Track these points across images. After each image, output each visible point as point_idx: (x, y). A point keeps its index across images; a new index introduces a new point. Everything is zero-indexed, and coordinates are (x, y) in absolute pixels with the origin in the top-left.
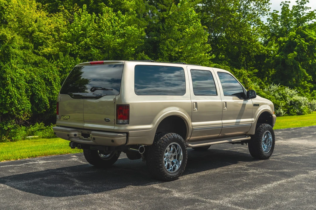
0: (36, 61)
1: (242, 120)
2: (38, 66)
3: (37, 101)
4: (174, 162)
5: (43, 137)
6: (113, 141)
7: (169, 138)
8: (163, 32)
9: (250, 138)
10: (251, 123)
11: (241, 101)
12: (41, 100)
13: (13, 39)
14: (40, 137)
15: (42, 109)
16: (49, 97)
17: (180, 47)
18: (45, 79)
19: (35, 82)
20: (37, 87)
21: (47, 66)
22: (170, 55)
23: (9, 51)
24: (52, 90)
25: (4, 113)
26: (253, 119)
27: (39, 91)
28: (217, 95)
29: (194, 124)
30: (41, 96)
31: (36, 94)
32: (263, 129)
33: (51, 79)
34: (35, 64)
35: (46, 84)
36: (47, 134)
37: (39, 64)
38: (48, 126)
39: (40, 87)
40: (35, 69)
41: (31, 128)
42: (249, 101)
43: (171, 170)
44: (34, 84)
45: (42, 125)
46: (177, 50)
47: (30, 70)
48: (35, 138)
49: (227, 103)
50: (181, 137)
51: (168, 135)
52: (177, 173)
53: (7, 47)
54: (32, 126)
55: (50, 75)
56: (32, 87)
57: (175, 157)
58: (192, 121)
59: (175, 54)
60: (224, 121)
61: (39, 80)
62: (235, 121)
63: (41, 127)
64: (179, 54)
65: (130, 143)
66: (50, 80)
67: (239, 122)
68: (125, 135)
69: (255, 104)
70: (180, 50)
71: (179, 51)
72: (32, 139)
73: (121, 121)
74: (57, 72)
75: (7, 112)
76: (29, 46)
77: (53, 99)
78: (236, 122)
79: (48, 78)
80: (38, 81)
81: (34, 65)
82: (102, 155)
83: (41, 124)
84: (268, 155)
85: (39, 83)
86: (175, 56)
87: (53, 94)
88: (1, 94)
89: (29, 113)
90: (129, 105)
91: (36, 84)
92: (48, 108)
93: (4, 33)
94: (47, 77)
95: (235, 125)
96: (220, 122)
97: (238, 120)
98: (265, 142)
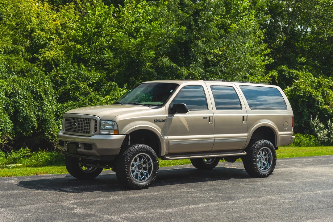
0: (23, 69)
2: (25, 75)
3: (21, 120)
5: (28, 166)
8: (196, 29)
12: (26, 118)
14: (23, 166)
15: (28, 130)
16: (38, 114)
17: (222, 49)
18: (32, 92)
19: (19, 95)
20: (21, 101)
21: (37, 75)
22: (206, 59)
24: (42, 105)
27: (24, 107)
30: (27, 113)
31: (20, 111)
33: (40, 91)
34: (22, 73)
35: (35, 98)
36: (34, 162)
37: (27, 72)
38: (35, 151)
39: (26, 102)
40: (21, 78)
41: (13, 154)
44: (17, 98)
45: (27, 151)
46: (216, 52)
47: (14, 81)
48: (18, 167)
54: (13, 151)
55: (40, 86)
56: (15, 102)
59: (212, 59)
61: (25, 93)
63: (26, 153)
64: (218, 58)
66: (39, 93)
70: (220, 53)
71: (218, 53)
72: (13, 167)
74: (49, 82)
76: (19, 50)
77: (43, 117)
79: (37, 91)
80: (23, 94)
81: (19, 74)
83: (26, 149)
85: (24, 97)
86: (212, 61)
87: (43, 111)
89: (11, 136)
91: (21, 98)
92: (35, 129)
94: (35, 89)
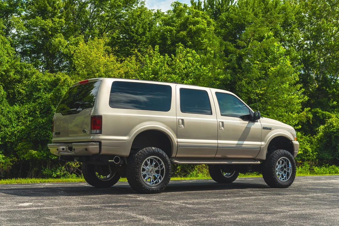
1: (245, 143)
4: (157, 176)
6: (86, 149)
7: (148, 151)
8: (239, 71)
9: (259, 162)
10: (260, 147)
11: (245, 123)
13: (64, 81)
17: (263, 89)
22: (249, 98)
23: (61, 94)
25: (52, 159)
26: (263, 143)
28: (211, 114)
29: (179, 140)
32: (277, 155)
42: (256, 123)
43: (152, 184)
46: (258, 92)
49: (224, 123)
50: (163, 152)
51: (147, 148)
52: (158, 187)
53: (59, 89)
57: (157, 172)
58: (178, 137)
59: (255, 97)
60: (220, 141)
62: (236, 142)
64: (260, 96)
65: (103, 152)
67: (242, 144)
68: (98, 143)
69: (265, 126)
70: (261, 92)
73: (94, 131)
75: (56, 158)
78: (237, 144)
82: (102, 177)
84: (286, 184)
86: (255, 99)
88: (50, 138)
90: (102, 116)
93: (59, 76)
95: (236, 146)
96: (215, 141)
97: (241, 142)
98: (282, 169)
